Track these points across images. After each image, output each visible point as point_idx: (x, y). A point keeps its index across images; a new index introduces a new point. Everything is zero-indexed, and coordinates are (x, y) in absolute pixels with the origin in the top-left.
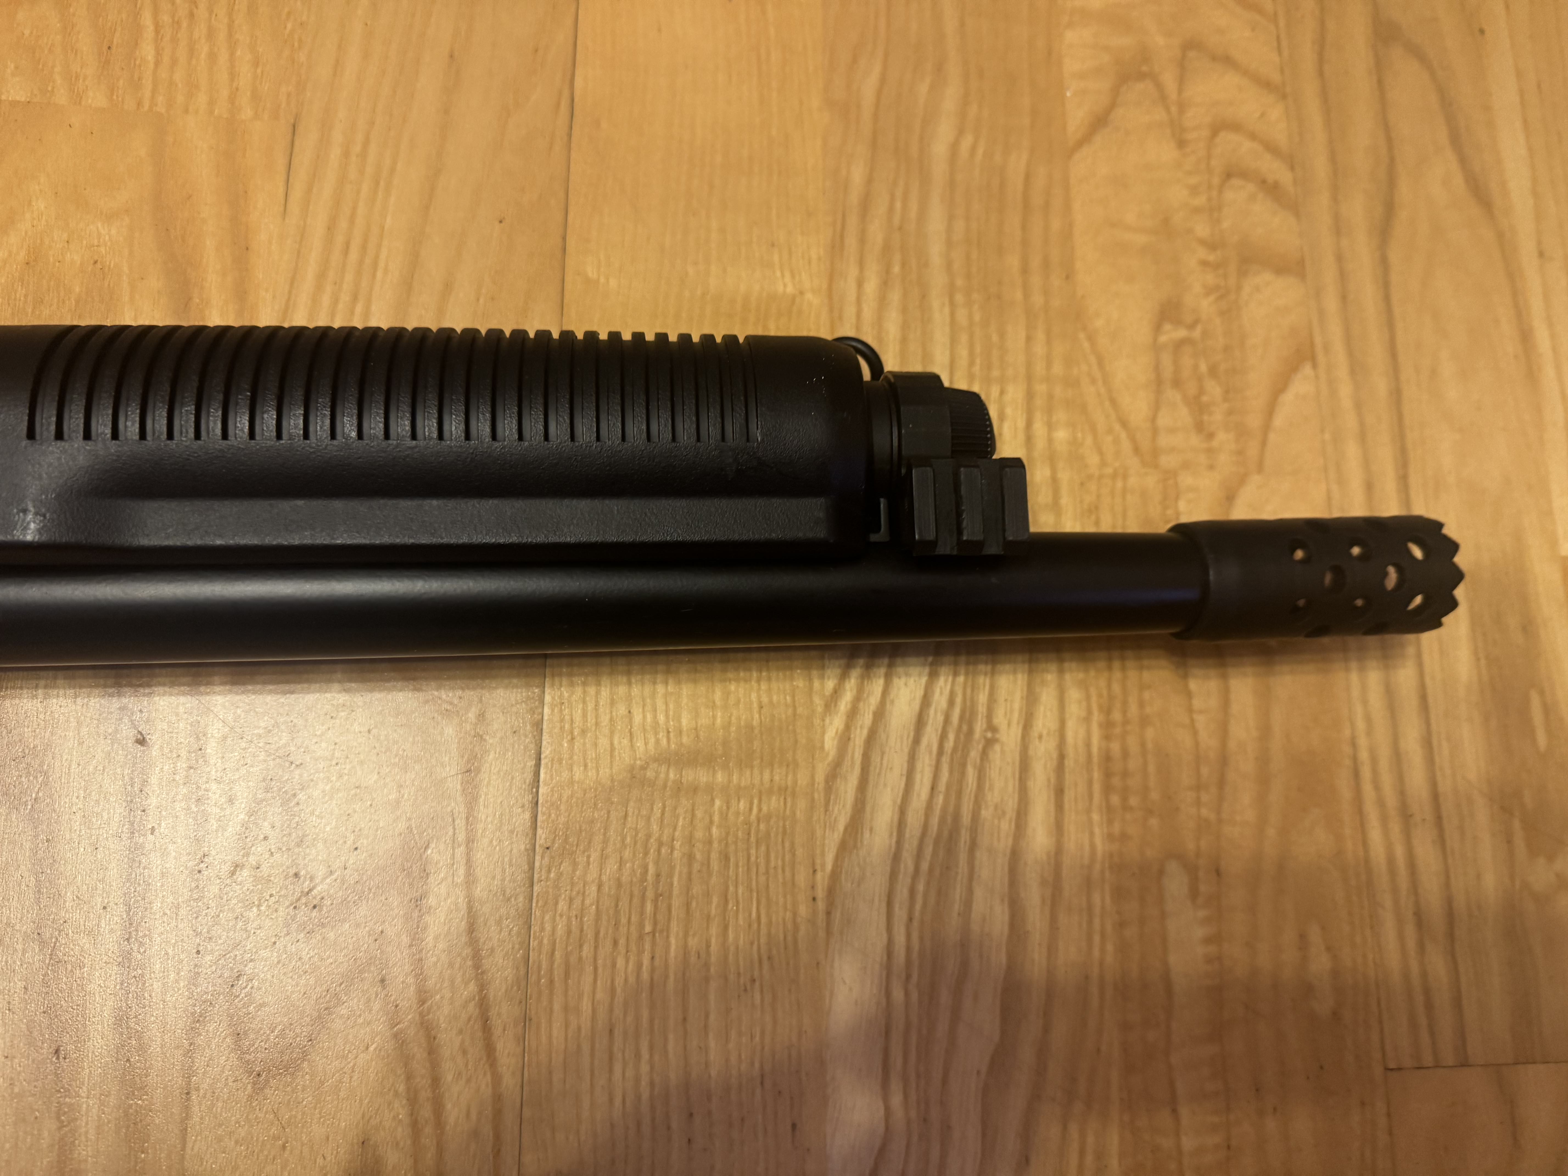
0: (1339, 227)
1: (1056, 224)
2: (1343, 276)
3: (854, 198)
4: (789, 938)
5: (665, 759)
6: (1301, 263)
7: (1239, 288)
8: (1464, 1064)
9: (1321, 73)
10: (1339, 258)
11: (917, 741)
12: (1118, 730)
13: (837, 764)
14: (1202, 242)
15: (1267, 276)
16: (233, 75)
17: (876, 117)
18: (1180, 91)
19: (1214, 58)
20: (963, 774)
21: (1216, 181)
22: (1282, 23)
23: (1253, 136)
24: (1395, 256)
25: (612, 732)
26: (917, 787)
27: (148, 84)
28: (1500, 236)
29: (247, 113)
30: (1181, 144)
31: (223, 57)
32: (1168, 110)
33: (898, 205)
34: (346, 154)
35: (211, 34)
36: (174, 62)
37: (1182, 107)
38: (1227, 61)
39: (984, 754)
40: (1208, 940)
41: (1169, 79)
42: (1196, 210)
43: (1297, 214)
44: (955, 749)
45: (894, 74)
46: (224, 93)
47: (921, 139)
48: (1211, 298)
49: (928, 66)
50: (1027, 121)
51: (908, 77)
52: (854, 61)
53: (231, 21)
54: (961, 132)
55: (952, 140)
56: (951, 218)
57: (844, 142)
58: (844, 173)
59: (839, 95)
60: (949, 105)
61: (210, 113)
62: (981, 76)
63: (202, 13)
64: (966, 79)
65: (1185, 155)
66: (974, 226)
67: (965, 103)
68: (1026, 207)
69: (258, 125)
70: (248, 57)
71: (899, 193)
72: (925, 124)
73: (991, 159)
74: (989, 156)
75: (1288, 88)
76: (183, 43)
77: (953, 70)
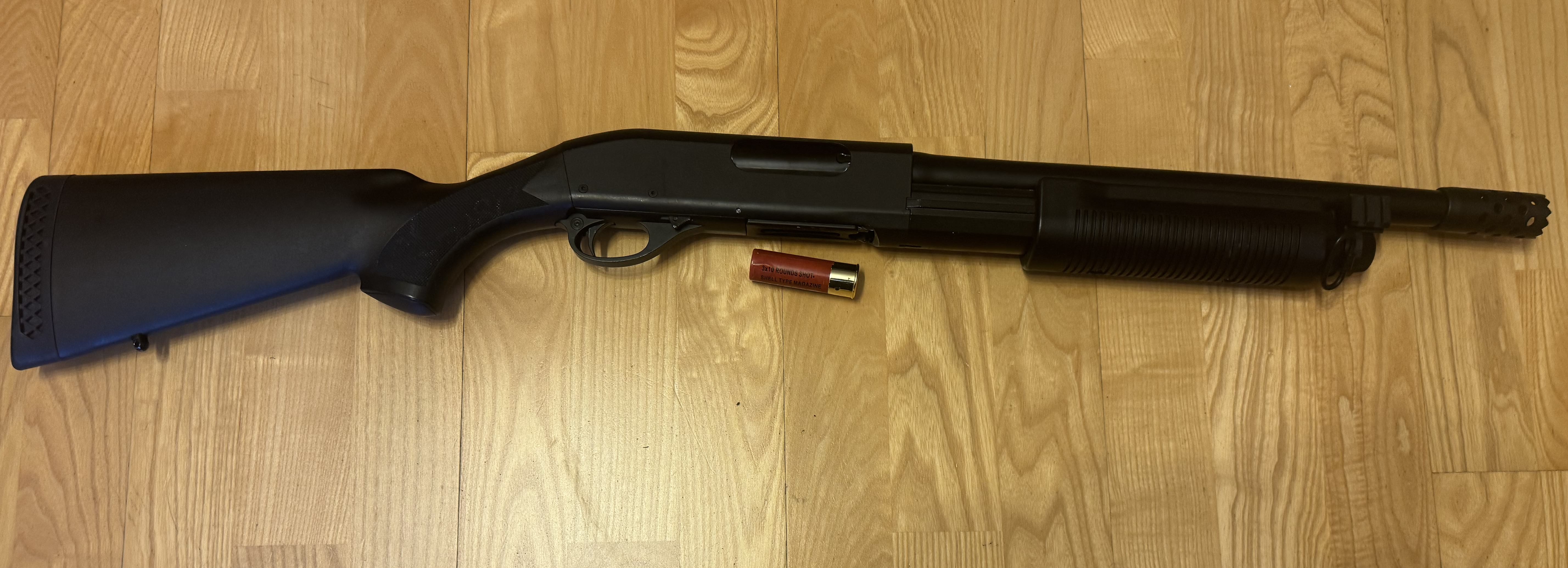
0: (1413, 133)
1: (1287, 145)
3: (1202, 142)
5: (1146, 366)
6: (1396, 152)
7: (1368, 166)
8: (1466, 471)
9: (1406, 62)
10: (1414, 148)
11: (1241, 356)
12: (1320, 349)
13: (1211, 365)
14: (1351, 147)
15: (1381, 159)
16: (960, 118)
17: (1209, 107)
18: (1340, 78)
19: (1356, 61)
20: (1260, 365)
21: (1357, 119)
22: (1388, 40)
23: (1374, 96)
24: (1440, 143)
25: (1125, 358)
27: (930, 125)
28: (1492, 128)
29: (967, 133)
30: (1341, 104)
31: (955, 110)
32: (1335, 89)
33: (1221, 144)
34: (1005, 146)
35: (949, 103)
36: (938, 115)
37: (1341, 88)
38: (1362, 62)
39: (1268, 358)
40: (1358, 426)
41: (1335, 74)
42: (1348, 133)
43: (1394, 130)
44: (1255, 359)
45: (1215, 87)
46: (958, 126)
47: (1228, 114)
48: (1356, 171)
49: (1229, 81)
50: (1272, 101)
51: (1221, 87)
52: (1198, 83)
53: (955, 96)
54: (1245, 110)
55: (1241, 113)
56: (1243, 147)
57: (1196, 120)
58: (1197, 132)
59: (1193, 99)
60: (1239, 98)
61: (954, 135)
62: (1252, 83)
63: (945, 94)
64: (1246, 85)
65: (1343, 108)
66: (1252, 149)
67: (1245, 95)
68: (1274, 139)
69: (972, 138)
70: (964, 110)
71: (1221, 139)
72: (1230, 107)
73: (1258, 120)
74: (1257, 119)
75: (1391, 71)
76: (940, 107)
77: (1240, 81)
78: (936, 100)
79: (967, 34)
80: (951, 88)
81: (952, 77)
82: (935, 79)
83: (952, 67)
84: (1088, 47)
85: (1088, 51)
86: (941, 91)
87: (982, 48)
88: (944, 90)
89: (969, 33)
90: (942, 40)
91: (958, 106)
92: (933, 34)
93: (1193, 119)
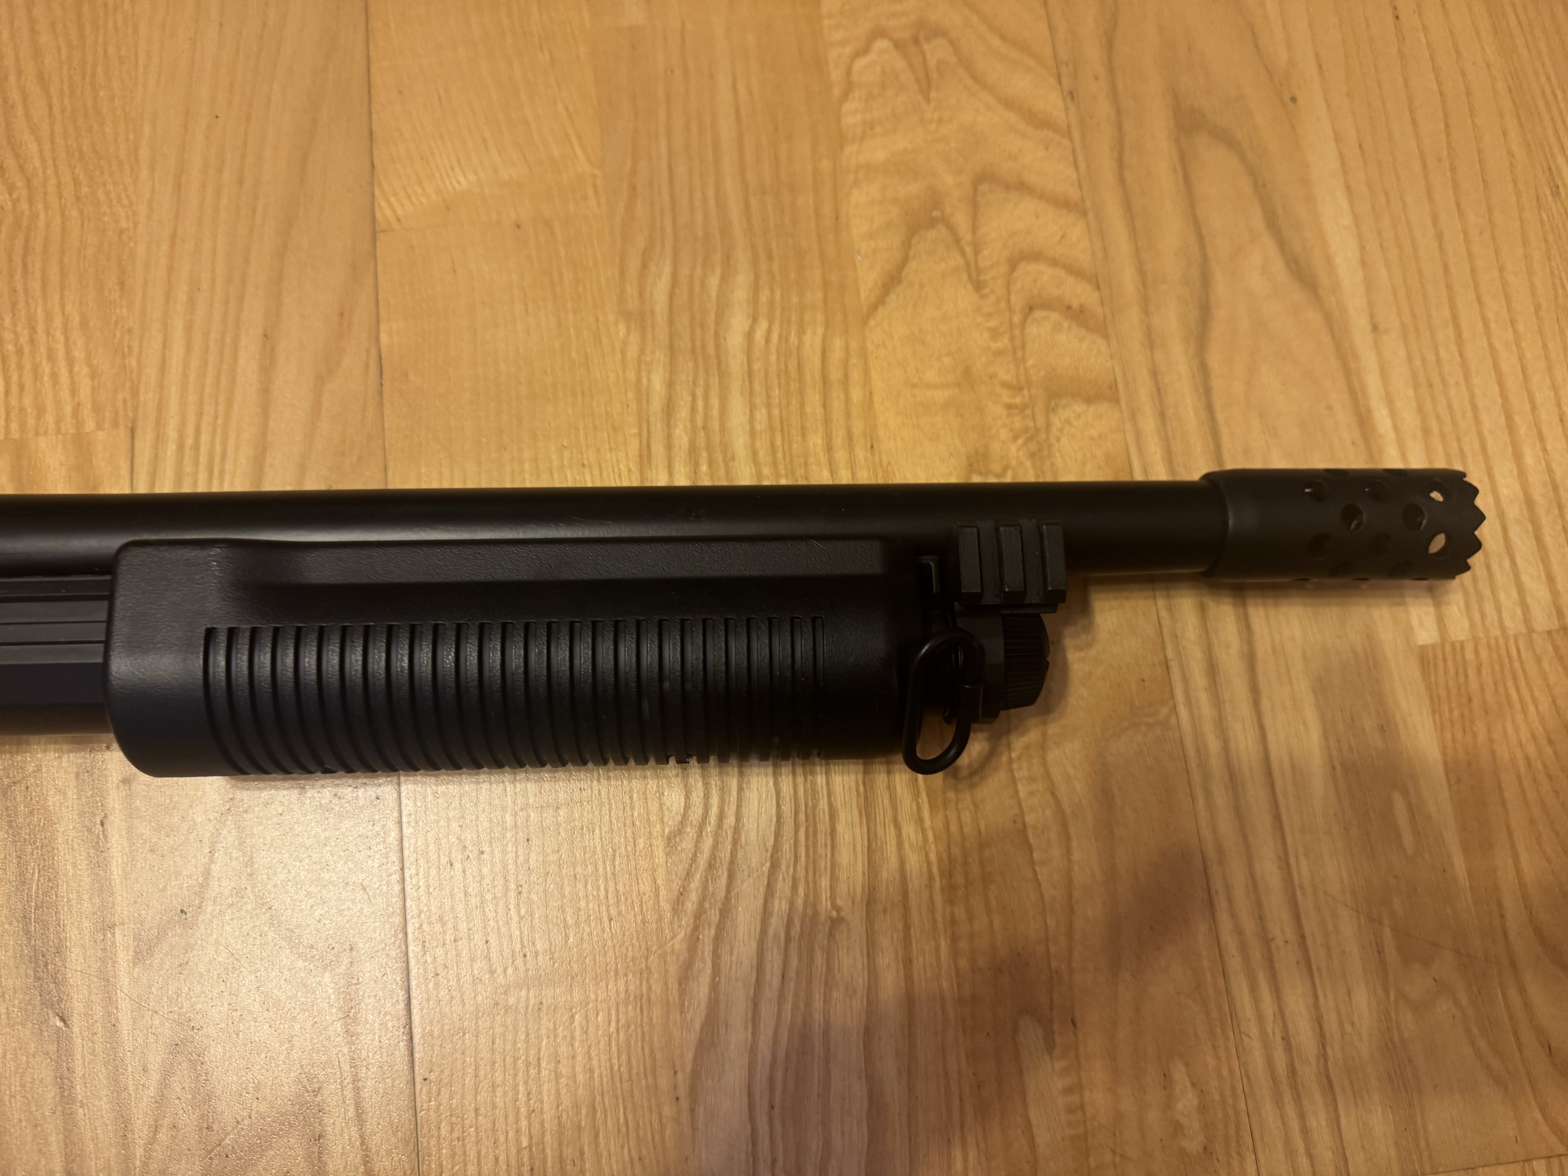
0: (1151, 341)
1: (856, 394)
2: (1159, 391)
3: (657, 403)
4: (657, 1138)
5: (524, 983)
6: (1113, 387)
7: (1048, 425)
9: (1122, 182)
10: (1155, 373)
11: (764, 932)
12: (961, 893)
13: (689, 963)
14: (1006, 385)
15: (1079, 407)
17: (671, 319)
18: (974, 229)
19: (1008, 188)
20: (811, 958)
21: (1017, 319)
22: (1076, 136)
23: (1054, 262)
24: (1214, 360)
26: (768, 977)
28: (1328, 317)
30: (978, 286)
31: (64, 375)
32: (963, 254)
33: (699, 403)
35: (51, 355)
37: (977, 251)
38: (1022, 187)
39: (831, 934)
40: (1068, 1091)
41: (961, 220)
42: (999, 353)
43: (1106, 336)
44: (801, 934)
45: (684, 271)
46: (68, 409)
47: (717, 334)
48: (1020, 441)
49: (717, 257)
50: (819, 295)
51: (699, 272)
52: (644, 266)
53: (67, 339)
54: (755, 320)
55: (747, 328)
56: (752, 408)
57: (642, 351)
58: (645, 381)
59: (633, 304)
60: (740, 293)
61: (58, 431)
62: (770, 257)
63: (41, 336)
64: (755, 263)
65: (983, 297)
66: (776, 412)
67: (756, 288)
68: (825, 381)
69: (101, 435)
70: (86, 370)
71: (699, 392)
72: (720, 316)
73: (787, 340)
74: (784, 338)
75: (1088, 204)
76: (28, 368)
77: (742, 257)
78: (20, 351)
79: (102, 198)
80: (58, 321)
81: (62, 298)
82: (21, 305)
83: (63, 274)
84: (383, 204)
85: (384, 212)
86: (33, 329)
87: (135, 226)
88: (40, 328)
89: (108, 194)
90: (42, 215)
91: (71, 362)
92: (24, 206)
93: (633, 351)
